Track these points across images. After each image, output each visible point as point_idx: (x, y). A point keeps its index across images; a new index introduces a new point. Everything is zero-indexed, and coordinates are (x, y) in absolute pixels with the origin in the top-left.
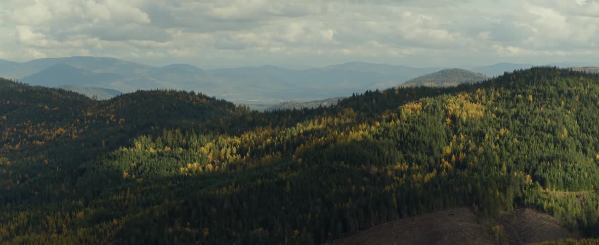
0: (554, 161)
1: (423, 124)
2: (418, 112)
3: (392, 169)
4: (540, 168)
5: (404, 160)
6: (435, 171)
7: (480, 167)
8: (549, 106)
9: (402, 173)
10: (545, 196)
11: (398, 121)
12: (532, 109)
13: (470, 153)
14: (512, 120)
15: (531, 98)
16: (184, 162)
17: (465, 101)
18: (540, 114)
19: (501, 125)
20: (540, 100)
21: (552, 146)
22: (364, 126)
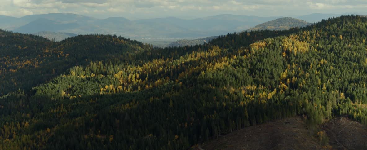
0: (360, 83)
1: (266, 56)
2: (263, 48)
3: (245, 89)
4: (350, 88)
5: (253, 82)
6: (275, 90)
7: (307, 88)
8: (355, 43)
9: (252, 92)
10: (354, 108)
11: (249, 55)
12: (343, 45)
13: (300, 77)
14: (329, 54)
15: (341, 37)
16: (103, 84)
17: (295, 40)
18: (348, 49)
19: (321, 58)
20: (347, 38)
21: (358, 72)
22: (226, 59)
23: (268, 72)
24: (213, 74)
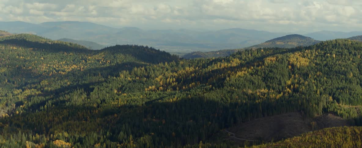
0: (345, 90)
1: (276, 68)
2: (274, 62)
3: (259, 92)
4: (337, 93)
5: (266, 87)
6: (282, 93)
7: (305, 92)
8: (344, 61)
9: (265, 94)
10: (339, 108)
11: (263, 67)
12: (335, 62)
13: (301, 84)
14: (324, 68)
15: (334, 56)
16: (147, 85)
17: (299, 57)
18: (338, 65)
19: (318, 70)
20: (339, 57)
21: (344, 82)
22: (245, 69)
23: (277, 80)
24: (235, 80)
